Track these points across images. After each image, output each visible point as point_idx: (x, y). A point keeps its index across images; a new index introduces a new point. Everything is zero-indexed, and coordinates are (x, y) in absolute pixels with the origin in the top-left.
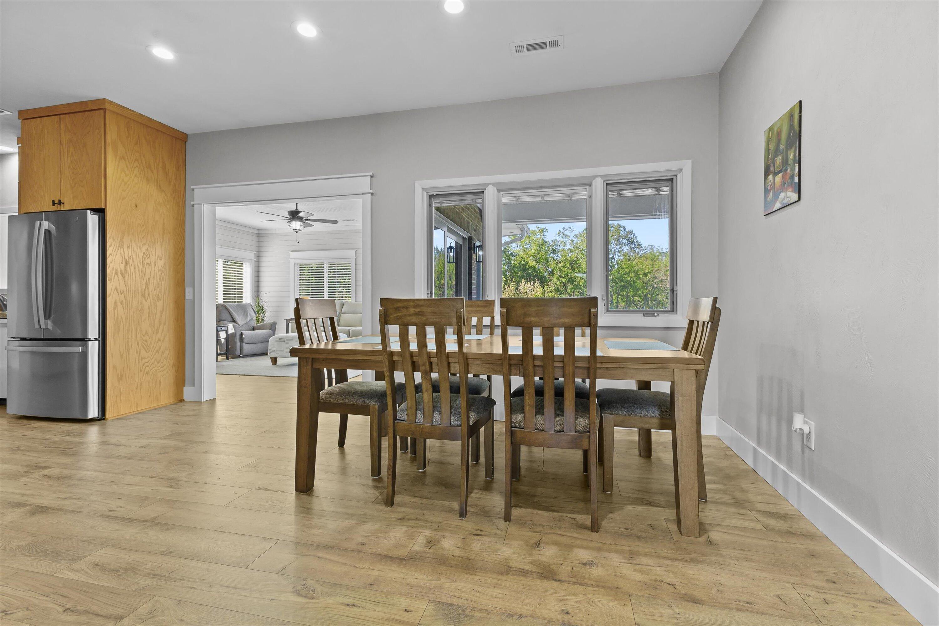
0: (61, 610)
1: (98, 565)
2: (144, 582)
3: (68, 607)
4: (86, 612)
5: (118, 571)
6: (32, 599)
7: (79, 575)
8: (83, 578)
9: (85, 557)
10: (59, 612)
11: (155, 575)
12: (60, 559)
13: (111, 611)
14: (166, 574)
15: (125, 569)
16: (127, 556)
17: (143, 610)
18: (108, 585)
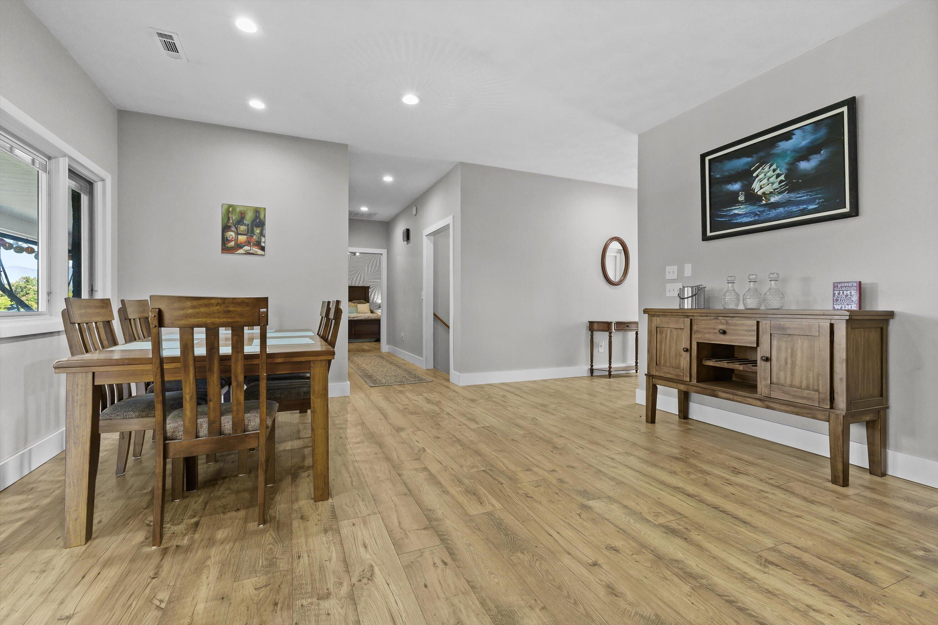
0: (504, 485)
1: (480, 502)
2: (466, 481)
3: (501, 485)
4: (495, 479)
5: (474, 493)
6: (516, 498)
7: (491, 501)
8: (490, 497)
9: (484, 513)
10: (505, 484)
11: (460, 482)
12: (498, 520)
13: (485, 475)
14: (456, 480)
15: (470, 493)
16: (464, 501)
17: (475, 470)
18: (481, 488)
